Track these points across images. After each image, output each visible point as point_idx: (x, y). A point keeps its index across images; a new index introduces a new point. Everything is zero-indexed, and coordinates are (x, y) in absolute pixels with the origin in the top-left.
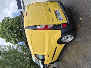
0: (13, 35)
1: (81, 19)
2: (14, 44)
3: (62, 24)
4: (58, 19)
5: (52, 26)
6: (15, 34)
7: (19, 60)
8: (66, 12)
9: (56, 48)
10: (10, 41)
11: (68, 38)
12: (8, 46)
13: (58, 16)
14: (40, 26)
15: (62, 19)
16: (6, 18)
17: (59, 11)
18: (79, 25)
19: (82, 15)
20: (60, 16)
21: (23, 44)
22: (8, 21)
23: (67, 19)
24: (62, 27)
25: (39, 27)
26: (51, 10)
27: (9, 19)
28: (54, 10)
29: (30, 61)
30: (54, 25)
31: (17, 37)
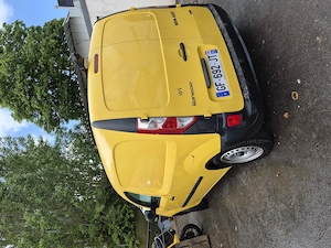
0: (42, 96)
1: (296, 96)
2: (46, 129)
3: (227, 114)
4: (215, 91)
5: (190, 120)
6: (50, 92)
7: (66, 188)
8: (244, 65)
9: (201, 178)
10: (29, 117)
11: (242, 154)
12: (22, 140)
13: (214, 81)
14: (148, 120)
15: (228, 93)
16: (11, 27)
17: (218, 56)
18: (286, 115)
19: (299, 82)
20: (222, 81)
21: (78, 127)
22: (19, 39)
23: (247, 94)
24: (224, 125)
25: (142, 126)
26: (187, 50)
27: (22, 33)
28: (199, 49)
29: (106, 190)
30: (199, 118)
31: (57, 104)
